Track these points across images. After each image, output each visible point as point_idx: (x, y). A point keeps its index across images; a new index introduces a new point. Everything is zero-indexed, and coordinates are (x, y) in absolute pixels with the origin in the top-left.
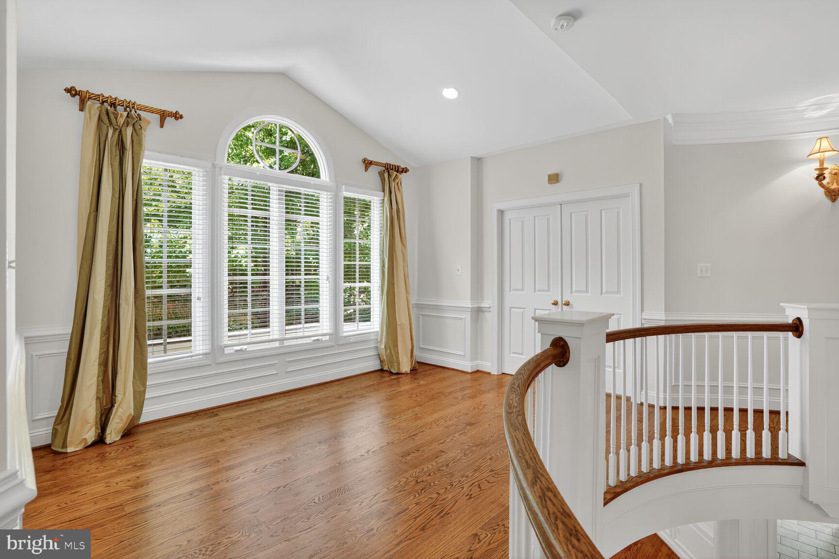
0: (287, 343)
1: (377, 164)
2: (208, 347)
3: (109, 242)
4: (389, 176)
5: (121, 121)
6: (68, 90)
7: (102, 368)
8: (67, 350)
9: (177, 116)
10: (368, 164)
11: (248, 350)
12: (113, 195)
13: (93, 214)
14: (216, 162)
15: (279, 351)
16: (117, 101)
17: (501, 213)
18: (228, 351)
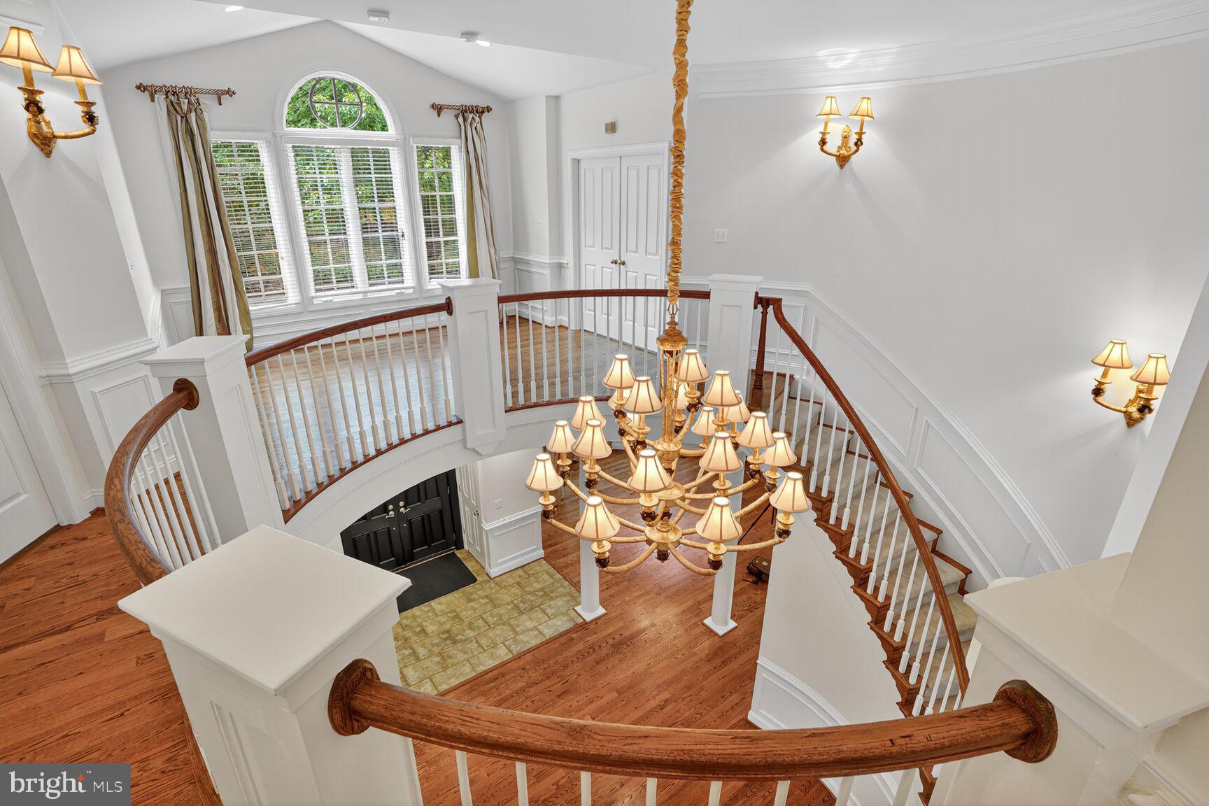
0: (369, 295)
1: (449, 107)
2: (298, 298)
3: (200, 216)
4: (465, 120)
5: (185, 107)
6: (138, 87)
7: (217, 313)
8: (191, 299)
9: (230, 93)
10: (439, 109)
11: (334, 301)
12: (194, 177)
13: (183, 194)
14: (276, 132)
15: (362, 303)
16: (177, 89)
17: (577, 162)
18: (315, 301)
